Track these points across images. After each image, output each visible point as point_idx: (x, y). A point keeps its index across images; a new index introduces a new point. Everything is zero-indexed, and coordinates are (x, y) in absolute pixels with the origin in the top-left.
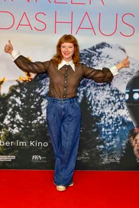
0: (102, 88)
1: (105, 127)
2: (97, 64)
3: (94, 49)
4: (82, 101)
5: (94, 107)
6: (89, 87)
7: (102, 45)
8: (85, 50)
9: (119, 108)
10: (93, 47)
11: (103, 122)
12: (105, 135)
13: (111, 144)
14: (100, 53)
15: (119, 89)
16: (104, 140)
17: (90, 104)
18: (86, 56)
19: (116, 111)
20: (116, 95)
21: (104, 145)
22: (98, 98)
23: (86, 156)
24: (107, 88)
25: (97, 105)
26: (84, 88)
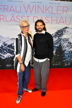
0: (65, 41)
1: (66, 54)
2: (64, 34)
3: (63, 29)
4: (59, 46)
5: (63, 48)
6: (62, 41)
7: (66, 28)
8: (61, 29)
9: (71, 48)
10: (63, 28)
11: (65, 53)
12: (66, 57)
13: (67, 59)
14: (65, 30)
15: (71, 42)
16: (65, 58)
17: (62, 47)
18: (61, 31)
19: (69, 49)
20: (70, 44)
21: (66, 60)
22: (64, 45)
23: (60, 64)
24: (67, 41)
25: (64, 47)
26: (60, 42)
